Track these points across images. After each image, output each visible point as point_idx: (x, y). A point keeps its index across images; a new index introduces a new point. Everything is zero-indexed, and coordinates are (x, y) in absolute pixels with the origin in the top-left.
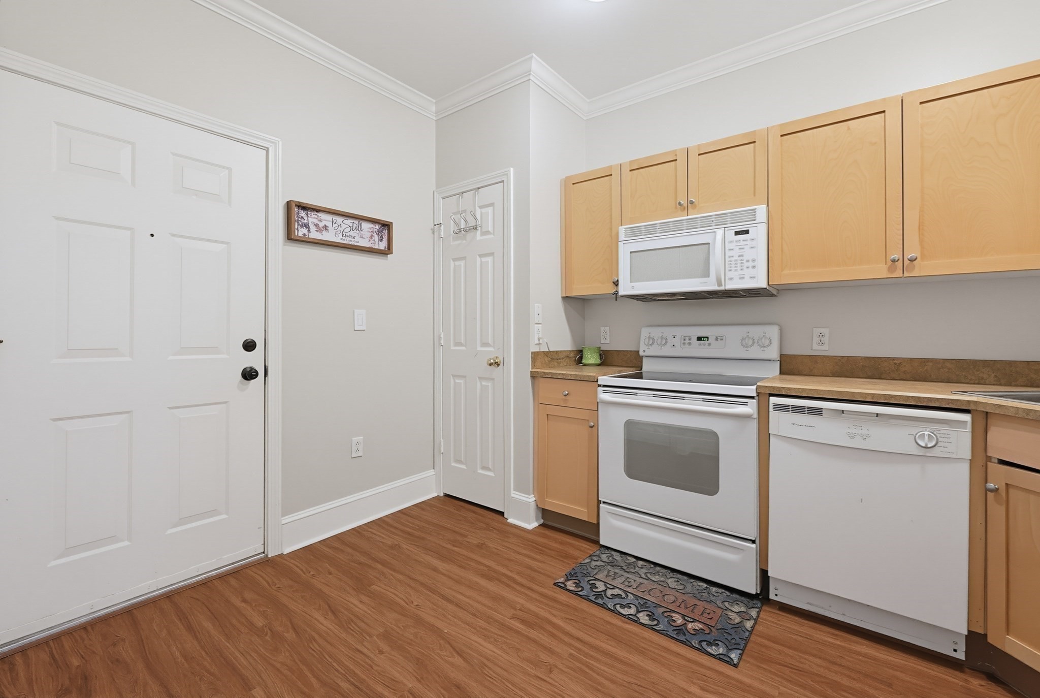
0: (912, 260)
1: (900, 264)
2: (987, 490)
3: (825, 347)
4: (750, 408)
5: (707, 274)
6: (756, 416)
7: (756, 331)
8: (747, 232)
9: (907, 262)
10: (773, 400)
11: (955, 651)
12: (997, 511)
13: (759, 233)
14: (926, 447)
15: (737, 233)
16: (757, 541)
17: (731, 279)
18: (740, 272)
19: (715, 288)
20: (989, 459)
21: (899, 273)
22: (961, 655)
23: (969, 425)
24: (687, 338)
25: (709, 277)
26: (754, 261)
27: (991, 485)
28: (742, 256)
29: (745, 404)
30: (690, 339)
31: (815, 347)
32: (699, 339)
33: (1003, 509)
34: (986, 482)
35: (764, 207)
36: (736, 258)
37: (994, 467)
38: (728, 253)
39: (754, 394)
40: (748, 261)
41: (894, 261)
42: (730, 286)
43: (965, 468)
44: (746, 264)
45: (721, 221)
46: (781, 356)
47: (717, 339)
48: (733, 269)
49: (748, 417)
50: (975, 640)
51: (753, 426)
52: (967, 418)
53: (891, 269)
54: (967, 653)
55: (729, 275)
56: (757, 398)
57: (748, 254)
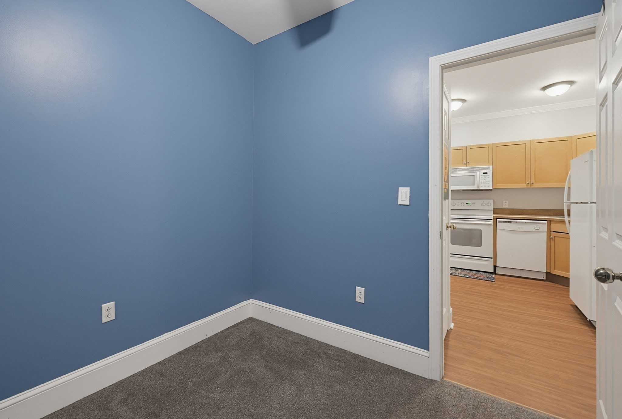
0: (533, 183)
1: (529, 184)
2: (551, 238)
3: (507, 206)
4: (491, 222)
5: (474, 184)
6: (493, 224)
7: (486, 201)
8: (487, 173)
9: (531, 184)
10: (498, 220)
11: (543, 278)
12: (552, 243)
13: (490, 173)
14: (537, 230)
15: (484, 173)
16: (493, 258)
17: (482, 186)
18: (485, 185)
19: (477, 189)
20: (551, 231)
21: (529, 187)
22: (545, 279)
23: (547, 224)
24: (463, 203)
25: (474, 185)
26: (489, 181)
27: (551, 237)
28: (485, 180)
29: (490, 221)
30: (463, 204)
31: (504, 206)
32: (467, 204)
33: (554, 242)
34: (550, 236)
35: (492, 166)
36: (483, 180)
37: (552, 233)
38: (481, 179)
39: (493, 218)
40: (487, 181)
41: (528, 183)
42: (481, 188)
43: (546, 234)
44: (486, 182)
45: (479, 169)
46: (494, 209)
47: (473, 204)
48: (482, 183)
49: (490, 225)
50: (548, 273)
51: (492, 227)
52: (546, 222)
53: (527, 186)
54: (546, 278)
55: (481, 185)
56: (493, 220)
57: (487, 179)
